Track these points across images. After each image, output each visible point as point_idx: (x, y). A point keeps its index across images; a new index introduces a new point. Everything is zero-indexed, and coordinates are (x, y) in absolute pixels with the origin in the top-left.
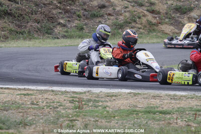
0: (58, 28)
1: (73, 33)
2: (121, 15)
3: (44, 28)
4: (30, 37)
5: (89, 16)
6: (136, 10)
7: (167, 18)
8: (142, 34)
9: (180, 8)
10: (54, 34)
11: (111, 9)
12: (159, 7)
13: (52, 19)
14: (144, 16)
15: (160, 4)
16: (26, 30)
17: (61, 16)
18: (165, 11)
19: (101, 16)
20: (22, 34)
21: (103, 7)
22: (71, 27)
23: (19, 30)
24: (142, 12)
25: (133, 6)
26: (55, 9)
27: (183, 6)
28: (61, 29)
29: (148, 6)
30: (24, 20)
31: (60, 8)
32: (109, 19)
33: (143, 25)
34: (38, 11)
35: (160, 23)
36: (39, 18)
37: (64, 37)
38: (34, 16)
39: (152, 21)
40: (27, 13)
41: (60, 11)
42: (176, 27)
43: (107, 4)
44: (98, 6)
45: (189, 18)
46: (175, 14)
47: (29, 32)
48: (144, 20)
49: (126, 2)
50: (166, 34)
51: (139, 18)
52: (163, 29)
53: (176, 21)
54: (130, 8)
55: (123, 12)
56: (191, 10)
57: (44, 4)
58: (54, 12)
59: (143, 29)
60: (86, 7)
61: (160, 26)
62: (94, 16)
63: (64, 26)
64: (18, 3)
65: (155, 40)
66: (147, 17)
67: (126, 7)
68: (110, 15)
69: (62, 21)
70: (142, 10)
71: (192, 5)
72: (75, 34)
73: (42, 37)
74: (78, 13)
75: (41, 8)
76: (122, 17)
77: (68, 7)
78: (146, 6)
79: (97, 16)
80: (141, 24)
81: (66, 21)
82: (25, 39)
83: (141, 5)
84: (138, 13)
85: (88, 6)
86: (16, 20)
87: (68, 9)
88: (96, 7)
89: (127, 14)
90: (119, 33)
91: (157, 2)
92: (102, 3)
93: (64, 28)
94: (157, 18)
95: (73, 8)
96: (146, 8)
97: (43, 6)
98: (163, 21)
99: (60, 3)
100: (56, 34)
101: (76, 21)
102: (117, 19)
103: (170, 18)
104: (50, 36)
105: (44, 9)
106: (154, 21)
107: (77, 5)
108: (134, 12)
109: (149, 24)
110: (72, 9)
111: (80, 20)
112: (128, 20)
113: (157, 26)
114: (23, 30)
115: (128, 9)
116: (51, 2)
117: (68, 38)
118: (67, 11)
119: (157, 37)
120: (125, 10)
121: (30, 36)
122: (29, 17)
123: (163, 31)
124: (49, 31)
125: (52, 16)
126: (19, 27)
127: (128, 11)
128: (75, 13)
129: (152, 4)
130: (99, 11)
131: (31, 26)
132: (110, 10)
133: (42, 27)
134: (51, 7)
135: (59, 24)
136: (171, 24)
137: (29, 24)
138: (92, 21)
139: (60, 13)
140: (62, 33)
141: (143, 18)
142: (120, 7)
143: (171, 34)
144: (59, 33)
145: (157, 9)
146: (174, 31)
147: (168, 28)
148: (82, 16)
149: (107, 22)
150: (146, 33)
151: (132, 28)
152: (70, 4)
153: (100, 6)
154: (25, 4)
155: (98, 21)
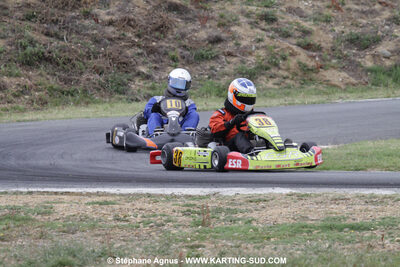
0: (137, 83)
2: (250, 54)
3: (112, 82)
4: (87, 100)
5: (192, 59)
6: (278, 44)
7: (334, 57)
8: (290, 88)
9: (358, 38)
10: (130, 92)
11: (231, 44)
12: (318, 39)
13: (125, 66)
14: (293, 54)
15: (321, 32)
16: (80, 89)
17: (142, 59)
18: (330, 45)
19: (212, 58)
20: (72, 95)
21: (217, 40)
22: (160, 79)
23: (66, 88)
24: (288, 47)
25: (272, 38)
26: (130, 47)
27: (363, 34)
28: (142, 83)
29: (300, 37)
30: (74, 70)
31: (139, 46)
32: (229, 63)
33: (291, 71)
34: (99, 53)
35: (321, 68)
36: (102, 65)
38: (93, 62)
39: (308, 63)
40: (80, 56)
41: (140, 51)
42: (352, 73)
43: (224, 35)
44: (208, 39)
45: (374, 56)
46: (349, 50)
47: (85, 91)
48: (292, 62)
49: (258, 30)
50: (335, 86)
51: (284, 59)
52: (328, 78)
53: (351, 62)
54: (267, 41)
55: (254, 48)
56: (377, 41)
57: (110, 39)
58: (129, 52)
59: (292, 79)
60: (185, 42)
61: (323, 72)
62: (202, 58)
63: (148, 77)
64: (62, 39)
65: (315, 99)
66: (298, 56)
67: (260, 40)
68: (230, 54)
69: (143, 69)
70: (287, 44)
71: (380, 33)
73: (108, 100)
74: (172, 53)
75: (105, 46)
76: (252, 59)
77: (154, 44)
78: (296, 37)
79: (207, 58)
80: (288, 69)
81: (150, 68)
82: (77, 104)
83: (286, 35)
84: (283, 49)
85: (190, 40)
86: (59, 71)
87: (153, 47)
88: (204, 41)
89: (262, 53)
91: (314, 28)
92: (215, 34)
93: (147, 81)
94: (317, 59)
95: (164, 44)
96: (295, 41)
97: (108, 42)
99: (139, 36)
100: (133, 93)
101: (169, 69)
102: (243, 62)
103: (339, 58)
104: (122, 96)
105: (110, 48)
106: (311, 64)
107: (170, 39)
108: (275, 47)
109: (302, 70)
110: (161, 47)
112: (263, 63)
113: (317, 73)
114: (73, 88)
115: (262, 44)
116: (123, 35)
118: (152, 51)
119: (319, 93)
120: (257, 45)
121: (86, 98)
123: (328, 81)
124: (121, 88)
125: (125, 60)
126: (66, 83)
127: (263, 47)
128: (166, 54)
129: (306, 33)
130: (211, 49)
131: (88, 79)
132: (230, 46)
133: (107, 81)
134: (123, 44)
135: (139, 74)
136: (343, 68)
137: (84, 76)
138: (199, 68)
139: (139, 54)
140: (145, 91)
141: (291, 58)
142: (249, 39)
143: (343, 87)
144: (139, 91)
145: (316, 41)
146: (348, 81)
147: (336, 76)
148: (179, 58)
149: (226, 69)
150: (298, 85)
151: (271, 77)
152: (157, 38)
153: (211, 39)
154: (75, 40)
155: (208, 67)
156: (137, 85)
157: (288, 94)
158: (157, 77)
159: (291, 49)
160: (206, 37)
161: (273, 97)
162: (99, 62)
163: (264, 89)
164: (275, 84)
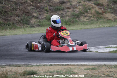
0: (33, 20)
1: (44, 23)
2: (76, 8)
3: (24, 20)
4: (14, 27)
5: (54, 10)
6: (87, 4)
7: (108, 8)
8: (93, 21)
10: (30, 24)
11: (68, 4)
12: (102, 1)
13: (28, 13)
14: (93, 8)
16: (11, 23)
17: (34, 11)
18: (106, 4)
19: (62, 10)
20: (9, 25)
21: (63, 3)
22: (42, 18)
23: (6, 22)
24: (91, 5)
25: (84, 1)
26: (29, 6)
28: (35, 20)
30: (8, 15)
31: (33, 6)
32: (68, 11)
33: (93, 14)
34: (17, 9)
35: (104, 13)
36: (19, 13)
37: (39, 26)
38: (15, 12)
40: (10, 10)
41: (33, 7)
42: (116, 15)
43: (65, 1)
44: (59, 2)
46: (114, 5)
47: (13, 24)
48: (93, 11)
50: (110, 20)
51: (90, 9)
52: (107, 17)
53: (115, 10)
54: (82, 3)
55: (77, 6)
57: (21, 3)
58: (29, 8)
59: (93, 17)
60: (51, 4)
62: (57, 10)
63: (37, 18)
64: (2, 3)
66: (95, 8)
67: (80, 2)
68: (68, 8)
69: (35, 15)
70: (90, 4)
72: (46, 23)
73: (22, 27)
74: (46, 8)
75: (19, 6)
76: (77, 10)
77: (38, 5)
78: (93, 1)
79: (59, 10)
80: (91, 14)
81: (38, 14)
82: (11, 29)
84: (89, 6)
86: (2, 16)
87: (38, 6)
88: (58, 3)
89: (81, 7)
90: (77, 21)
93: (37, 19)
94: (102, 9)
95: (42, 4)
96: (93, 3)
97: (20, 4)
98: (106, 11)
99: (32, 2)
100: (32, 24)
101: (45, 14)
102: (74, 11)
103: (111, 9)
104: (28, 25)
105: (21, 7)
106: (100, 11)
107: (44, 3)
109: (97, 14)
110: (42, 6)
111: (47, 13)
112: (82, 11)
113: (103, 15)
114: (8, 22)
115: (81, 4)
116: (26, 1)
117: (41, 26)
118: (38, 7)
120: (79, 4)
122: (12, 13)
123: (107, 18)
124: (27, 22)
125: (28, 11)
126: (5, 21)
127: (81, 5)
128: (43, 8)
130: (61, 6)
131: (14, 19)
132: (68, 5)
133: (22, 19)
134: (26, 5)
135: (34, 16)
136: (112, 13)
137: (12, 18)
138: (56, 14)
139: (33, 9)
140: (36, 23)
141: (92, 9)
142: (75, 2)
143: (113, 20)
144: (34, 23)
145: (101, 2)
146: (115, 18)
147: (110, 16)
148: (49, 10)
149: (67, 14)
150: (96, 20)
151: (85, 17)
152: (39, 2)
153: (61, 2)
154: (7, 4)
155: (60, 13)
156: (33, 21)
157: (92, 23)
158: (41, 18)
159: (92, 5)
160: (58, 1)
161: (87, 25)
162: (17, 12)
163: (83, 22)
164: (87, 19)
